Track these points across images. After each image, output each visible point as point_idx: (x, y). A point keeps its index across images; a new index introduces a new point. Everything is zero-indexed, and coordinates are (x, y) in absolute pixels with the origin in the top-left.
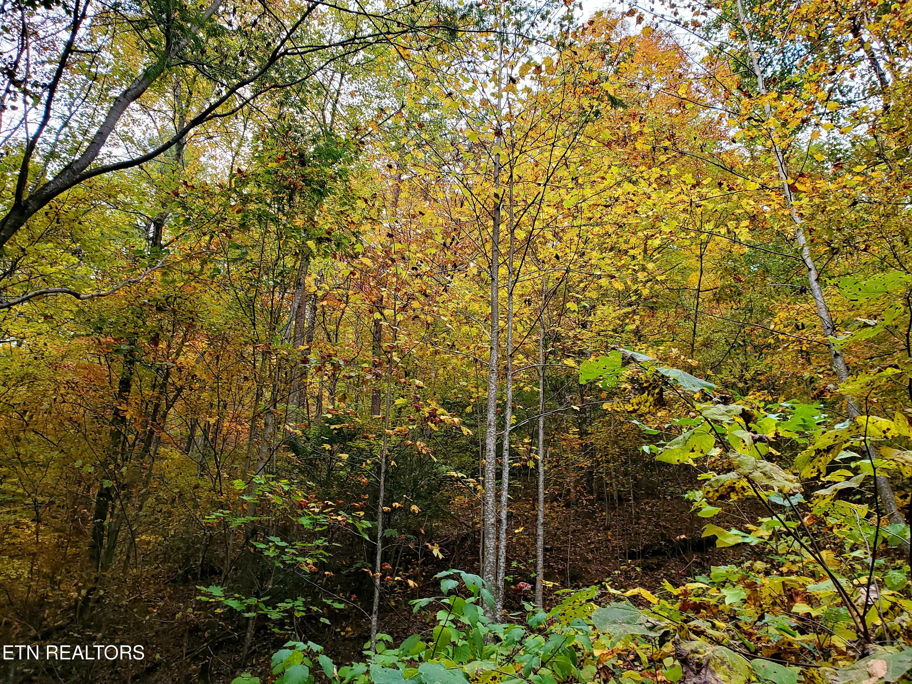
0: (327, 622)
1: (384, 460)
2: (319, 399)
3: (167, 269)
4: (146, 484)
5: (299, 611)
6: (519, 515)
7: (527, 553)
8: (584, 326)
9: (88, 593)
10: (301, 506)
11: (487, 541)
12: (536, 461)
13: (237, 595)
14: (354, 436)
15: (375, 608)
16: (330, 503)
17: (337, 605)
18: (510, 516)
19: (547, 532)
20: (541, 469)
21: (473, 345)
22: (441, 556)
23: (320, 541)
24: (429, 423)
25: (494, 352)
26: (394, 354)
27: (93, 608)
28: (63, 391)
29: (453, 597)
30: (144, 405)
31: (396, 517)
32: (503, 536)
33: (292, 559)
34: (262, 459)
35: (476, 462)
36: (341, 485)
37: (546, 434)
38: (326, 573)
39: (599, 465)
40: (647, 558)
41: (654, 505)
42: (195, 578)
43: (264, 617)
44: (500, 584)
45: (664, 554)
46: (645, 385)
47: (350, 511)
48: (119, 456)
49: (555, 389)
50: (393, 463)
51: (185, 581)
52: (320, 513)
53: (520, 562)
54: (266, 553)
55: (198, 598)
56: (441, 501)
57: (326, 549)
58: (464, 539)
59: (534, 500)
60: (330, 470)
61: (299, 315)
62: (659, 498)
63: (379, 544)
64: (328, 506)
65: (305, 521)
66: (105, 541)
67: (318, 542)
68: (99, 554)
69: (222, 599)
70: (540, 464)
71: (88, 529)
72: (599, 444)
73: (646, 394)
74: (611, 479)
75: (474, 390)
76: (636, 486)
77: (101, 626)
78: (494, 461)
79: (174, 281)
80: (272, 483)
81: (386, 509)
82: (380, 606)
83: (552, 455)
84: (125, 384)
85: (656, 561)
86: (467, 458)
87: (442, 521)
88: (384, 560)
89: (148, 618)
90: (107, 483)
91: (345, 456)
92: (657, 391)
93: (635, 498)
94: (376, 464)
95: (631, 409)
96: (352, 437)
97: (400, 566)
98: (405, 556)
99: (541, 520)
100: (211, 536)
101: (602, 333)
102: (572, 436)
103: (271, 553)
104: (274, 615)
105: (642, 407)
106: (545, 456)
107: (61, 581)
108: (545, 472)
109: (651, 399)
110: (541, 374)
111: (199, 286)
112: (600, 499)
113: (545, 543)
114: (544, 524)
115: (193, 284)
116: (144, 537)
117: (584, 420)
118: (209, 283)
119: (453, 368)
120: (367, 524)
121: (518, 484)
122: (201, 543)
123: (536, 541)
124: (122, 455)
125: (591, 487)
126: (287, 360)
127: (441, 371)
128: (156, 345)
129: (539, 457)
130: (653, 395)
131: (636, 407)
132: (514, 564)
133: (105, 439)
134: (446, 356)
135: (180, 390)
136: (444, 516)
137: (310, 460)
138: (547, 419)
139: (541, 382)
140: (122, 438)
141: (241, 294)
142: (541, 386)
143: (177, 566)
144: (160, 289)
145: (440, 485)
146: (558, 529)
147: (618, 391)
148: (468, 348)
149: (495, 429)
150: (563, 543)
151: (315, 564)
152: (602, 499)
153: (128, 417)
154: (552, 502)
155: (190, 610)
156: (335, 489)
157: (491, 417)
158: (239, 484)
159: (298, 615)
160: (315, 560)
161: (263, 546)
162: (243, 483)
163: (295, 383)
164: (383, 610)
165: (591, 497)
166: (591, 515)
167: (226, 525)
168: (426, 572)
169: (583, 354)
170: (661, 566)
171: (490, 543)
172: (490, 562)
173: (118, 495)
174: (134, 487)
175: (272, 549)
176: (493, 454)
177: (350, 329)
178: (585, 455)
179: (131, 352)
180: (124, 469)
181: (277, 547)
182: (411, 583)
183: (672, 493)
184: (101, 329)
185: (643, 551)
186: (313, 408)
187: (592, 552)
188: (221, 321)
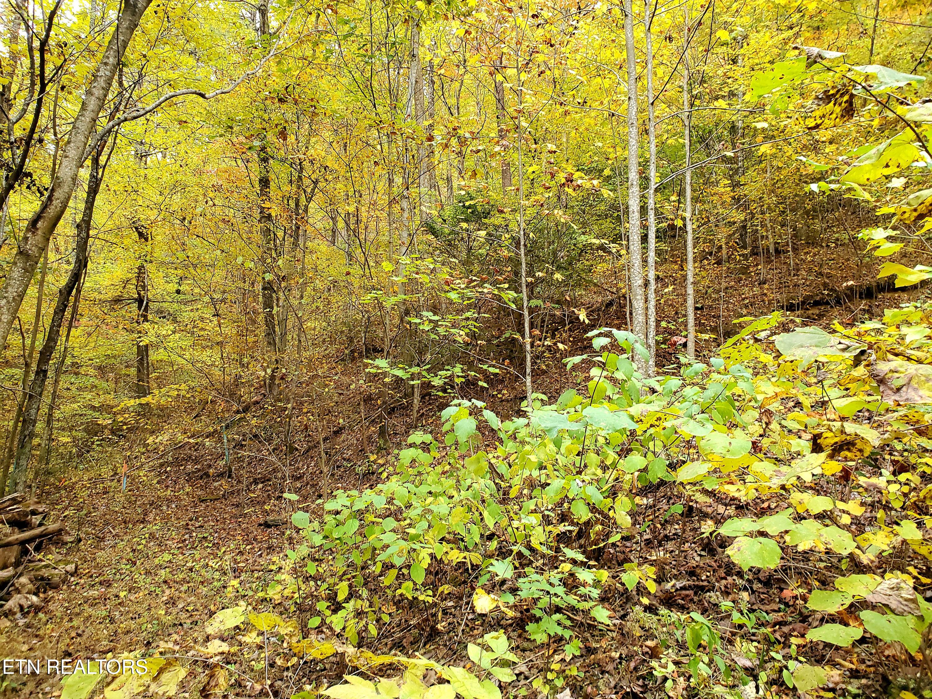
0: (485, 385)
1: (522, 233)
2: (449, 180)
3: (280, 59)
4: (302, 275)
5: (458, 376)
6: (666, 277)
7: (677, 313)
8: (734, 61)
9: (273, 371)
10: (447, 283)
11: (635, 303)
12: (684, 219)
13: (401, 366)
14: (489, 213)
15: (528, 370)
16: (474, 278)
17: (492, 370)
18: (658, 278)
19: (697, 291)
20: (689, 228)
21: (607, 99)
22: (587, 321)
23: (469, 313)
24: (566, 189)
25: (632, 102)
26: (521, 119)
27: (279, 385)
28: (211, 195)
29: (605, 354)
30: (286, 202)
31: (539, 289)
32: (652, 297)
33: (447, 331)
34: (404, 243)
35: (618, 228)
36: (482, 263)
37: (694, 191)
38: (479, 342)
39: (753, 217)
40: (808, 309)
41: (815, 255)
42: (361, 356)
43: (427, 385)
44: (652, 342)
45: (827, 303)
46: (832, 92)
47: (494, 283)
48: (273, 252)
49: (702, 140)
50: (531, 235)
51: (353, 359)
52: (467, 287)
53: (669, 323)
54: (421, 327)
55: (367, 370)
56: (582, 270)
57: (476, 320)
58: (610, 304)
59: (682, 261)
60: (470, 249)
61: (417, 91)
62: (822, 246)
63: (526, 313)
64: (472, 281)
65: (453, 296)
66: (277, 329)
67: (468, 314)
68: (274, 340)
69: (388, 370)
70: (688, 223)
71: (261, 319)
72: (754, 195)
73: (831, 104)
74: (767, 231)
75: (611, 150)
76: (795, 236)
77: (289, 400)
78: (638, 223)
79: (289, 70)
80: (418, 263)
81: (529, 279)
82: (533, 371)
83: (700, 212)
84: (265, 182)
85: (817, 312)
86: (607, 224)
87: (585, 290)
88: (532, 326)
89: (327, 390)
90: (269, 277)
91: (483, 233)
92: (846, 98)
93: (795, 250)
94: (513, 238)
95: (813, 125)
96: (487, 214)
97: (547, 332)
98: (551, 324)
99: (690, 279)
100: (369, 318)
101: (756, 67)
102: (723, 190)
103: (426, 327)
104: (437, 382)
105: (826, 121)
106: (693, 214)
107: (248, 364)
108: (694, 230)
109: (838, 109)
110: (687, 124)
111: (315, 72)
112: (754, 253)
113: (696, 302)
114: (694, 283)
115: (308, 70)
116: (309, 324)
117: (736, 171)
118: (323, 67)
119: (587, 129)
120: (512, 294)
121: (664, 246)
122: (361, 326)
123: (685, 301)
124: (276, 250)
125: (745, 242)
126: (413, 139)
127: (573, 134)
128: (285, 139)
129: (688, 215)
130: (840, 105)
131: (819, 122)
132: (664, 324)
133: (257, 237)
134: (577, 116)
135: (316, 182)
136: (586, 284)
137: (449, 241)
138: (694, 174)
139: (687, 132)
140: (272, 235)
141: (357, 75)
142: (687, 138)
143: (342, 347)
144: (277, 80)
145: (580, 255)
146: (709, 287)
147: (776, 133)
148: (602, 103)
149: (638, 189)
150: (715, 300)
151: (467, 335)
152: (757, 254)
153: (273, 214)
154: (701, 261)
155: (361, 382)
156: (476, 268)
157: (633, 175)
158: (387, 266)
159: (458, 381)
160: (467, 331)
161: (418, 321)
162: (390, 265)
163: (424, 165)
164: (537, 374)
165: (745, 252)
166: (745, 270)
167: (381, 307)
168: (574, 338)
169: (734, 95)
170: (824, 316)
171: (638, 304)
172: (639, 322)
173: (279, 288)
174: (291, 279)
175: (427, 322)
176: (637, 215)
177: (472, 101)
178: (737, 209)
179: (263, 149)
180: (280, 262)
181: (431, 321)
182: (561, 346)
183: (837, 239)
184: (231, 128)
185: (803, 303)
186: (444, 190)
187: (746, 307)
188: (342, 107)
